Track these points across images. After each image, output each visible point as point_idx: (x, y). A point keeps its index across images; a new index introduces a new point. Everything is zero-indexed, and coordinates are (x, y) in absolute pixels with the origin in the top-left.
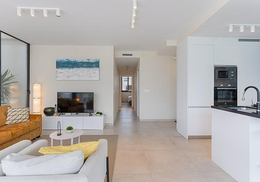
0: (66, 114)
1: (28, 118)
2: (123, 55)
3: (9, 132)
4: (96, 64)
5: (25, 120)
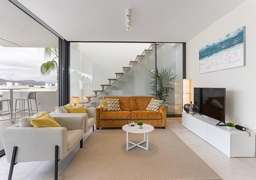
1: (158, 108)
4: (239, 38)
5: (155, 110)
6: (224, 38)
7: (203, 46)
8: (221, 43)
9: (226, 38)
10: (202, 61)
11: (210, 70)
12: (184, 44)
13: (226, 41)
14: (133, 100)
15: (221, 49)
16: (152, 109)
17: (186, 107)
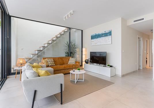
0: (95, 64)
1: (75, 62)
2: (135, 21)
3: (63, 66)
4: (110, 34)
5: (74, 63)
6: (104, 32)
7: (93, 34)
8: (102, 34)
9: (105, 32)
10: (92, 40)
11: (97, 44)
12: (82, 31)
13: (104, 34)
14: (61, 59)
15: (102, 37)
16: (72, 63)
17: (87, 61)
